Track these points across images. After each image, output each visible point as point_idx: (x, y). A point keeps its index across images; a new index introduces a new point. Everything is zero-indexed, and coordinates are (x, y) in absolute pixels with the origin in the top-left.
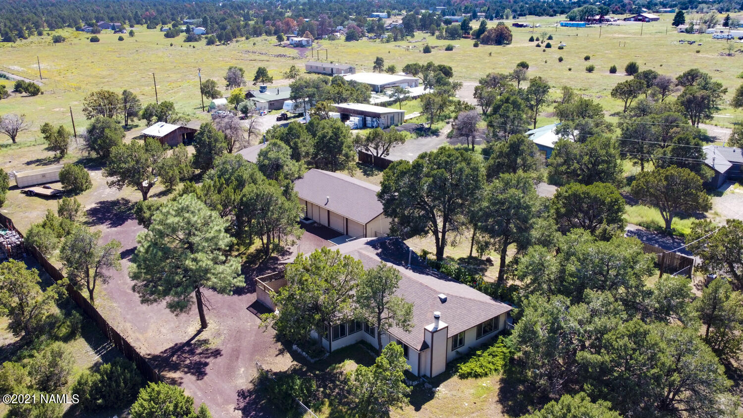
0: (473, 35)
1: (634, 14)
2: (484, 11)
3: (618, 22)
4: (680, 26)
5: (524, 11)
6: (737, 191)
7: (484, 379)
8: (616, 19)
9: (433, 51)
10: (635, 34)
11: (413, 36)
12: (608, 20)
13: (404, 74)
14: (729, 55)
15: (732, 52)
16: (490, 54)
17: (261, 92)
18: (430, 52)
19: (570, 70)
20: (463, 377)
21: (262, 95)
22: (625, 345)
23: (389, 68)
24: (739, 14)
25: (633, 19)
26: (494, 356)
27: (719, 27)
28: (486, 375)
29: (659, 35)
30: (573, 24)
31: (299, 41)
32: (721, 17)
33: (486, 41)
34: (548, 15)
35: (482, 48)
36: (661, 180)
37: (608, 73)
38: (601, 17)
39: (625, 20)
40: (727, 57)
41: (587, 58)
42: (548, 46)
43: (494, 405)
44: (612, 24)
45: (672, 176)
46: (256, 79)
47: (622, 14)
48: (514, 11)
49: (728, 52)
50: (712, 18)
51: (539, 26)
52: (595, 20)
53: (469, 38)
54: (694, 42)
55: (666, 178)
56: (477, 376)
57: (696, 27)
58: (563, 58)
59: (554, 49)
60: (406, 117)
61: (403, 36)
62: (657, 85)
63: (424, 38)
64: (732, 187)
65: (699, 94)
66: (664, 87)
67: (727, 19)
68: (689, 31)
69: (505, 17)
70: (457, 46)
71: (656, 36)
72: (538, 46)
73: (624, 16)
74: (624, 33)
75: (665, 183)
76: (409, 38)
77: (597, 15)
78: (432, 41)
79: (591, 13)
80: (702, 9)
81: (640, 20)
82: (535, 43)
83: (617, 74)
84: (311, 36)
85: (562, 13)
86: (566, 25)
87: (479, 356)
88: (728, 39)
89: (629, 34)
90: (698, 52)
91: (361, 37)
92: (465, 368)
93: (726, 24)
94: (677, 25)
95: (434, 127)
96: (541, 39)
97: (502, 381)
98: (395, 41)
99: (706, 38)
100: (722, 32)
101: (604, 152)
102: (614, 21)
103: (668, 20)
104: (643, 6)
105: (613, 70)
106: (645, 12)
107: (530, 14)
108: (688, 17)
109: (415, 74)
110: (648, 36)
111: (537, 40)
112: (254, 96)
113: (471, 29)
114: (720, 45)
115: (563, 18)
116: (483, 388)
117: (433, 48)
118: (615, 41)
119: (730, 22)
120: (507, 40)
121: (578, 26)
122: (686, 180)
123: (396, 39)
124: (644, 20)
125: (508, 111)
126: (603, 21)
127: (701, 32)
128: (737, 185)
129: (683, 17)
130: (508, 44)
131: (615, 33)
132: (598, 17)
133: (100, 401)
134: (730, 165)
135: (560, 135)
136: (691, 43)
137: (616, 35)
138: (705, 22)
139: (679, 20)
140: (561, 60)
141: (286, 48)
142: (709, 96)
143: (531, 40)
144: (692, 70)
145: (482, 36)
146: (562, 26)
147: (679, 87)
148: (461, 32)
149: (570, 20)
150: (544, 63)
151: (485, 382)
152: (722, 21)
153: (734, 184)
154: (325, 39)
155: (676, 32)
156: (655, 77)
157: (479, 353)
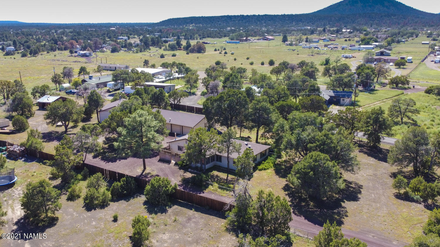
0: (184, 48)
1: (261, 36)
2: (183, 36)
3: (255, 41)
4: (286, 43)
5: (204, 35)
6: (333, 107)
7: (268, 170)
8: (253, 39)
9: (166, 57)
10: (265, 46)
11: (150, 49)
12: (250, 40)
13: (161, 68)
14: (312, 55)
15: (313, 54)
16: (198, 58)
17: (90, 79)
18: (164, 57)
19: (242, 64)
20: (260, 170)
21: (91, 81)
22: (323, 138)
23: (152, 65)
24: (311, 36)
25: (262, 39)
26: (269, 163)
27: (304, 43)
28: (268, 169)
29: (277, 47)
30: (233, 42)
31: (84, 53)
32: (304, 37)
33: (192, 51)
34: (218, 37)
35: (191, 55)
36: (308, 101)
37: (261, 65)
38: (246, 38)
39: (258, 39)
40: (312, 56)
41: (248, 59)
42: (226, 53)
43: (275, 176)
44: (252, 42)
45: (313, 99)
46: (80, 73)
47: (255, 37)
48: (200, 35)
49: (311, 54)
50: (300, 38)
51: (216, 43)
52: (243, 40)
53: (182, 50)
54: (295, 50)
55: (310, 100)
56: (265, 169)
57: (294, 43)
58: (236, 58)
59: (229, 54)
60: (176, 88)
61: (145, 49)
62: (290, 68)
63: (157, 50)
64: (331, 106)
65: (310, 70)
66: (293, 69)
67: (307, 38)
68: (291, 45)
69: (195, 39)
70: (177, 54)
71: (276, 47)
72: (220, 53)
73: (257, 38)
74: (260, 46)
75: (310, 102)
76: (148, 50)
77: (245, 37)
78: (162, 51)
79: (241, 36)
80: (294, 34)
81: (265, 40)
82: (218, 52)
83: (265, 65)
84: (91, 50)
85: (225, 36)
86: (230, 43)
87: (263, 163)
88: (310, 48)
89: (263, 47)
90: (298, 54)
91: (120, 50)
92: (260, 167)
93: (307, 41)
94: (285, 42)
95: (192, 91)
96: (220, 50)
97: (274, 170)
98: (140, 52)
99: (299, 48)
100: (306, 45)
101: (283, 92)
102: (253, 40)
103: (279, 39)
104: (265, 33)
105: (263, 64)
106: (267, 35)
107: (208, 37)
108: (289, 38)
109: (167, 68)
110: (272, 47)
111: (219, 50)
112: (87, 81)
113: (182, 45)
114: (307, 51)
115: (227, 39)
116: (269, 172)
117: (165, 55)
118: (257, 50)
119: (308, 40)
120: (203, 50)
121: (236, 43)
122: (318, 100)
123: (141, 51)
124: (267, 39)
125: (233, 79)
126: (247, 40)
127: (296, 45)
128: (333, 105)
129: (287, 38)
130: (204, 52)
131: (256, 46)
132: (245, 38)
133: (125, 192)
134: (330, 97)
135: (259, 89)
136: (294, 50)
137: (257, 47)
138: (297, 40)
139: (285, 40)
140: (235, 59)
141: (77, 57)
142: (314, 71)
143: (216, 50)
144: (302, 61)
145: (190, 49)
146: (228, 43)
147: (299, 68)
148: (177, 46)
149: (231, 40)
150: (227, 61)
151: (269, 171)
152: (305, 40)
153: (332, 105)
154: (98, 52)
155: (284, 45)
156: (288, 64)
157: (263, 162)
